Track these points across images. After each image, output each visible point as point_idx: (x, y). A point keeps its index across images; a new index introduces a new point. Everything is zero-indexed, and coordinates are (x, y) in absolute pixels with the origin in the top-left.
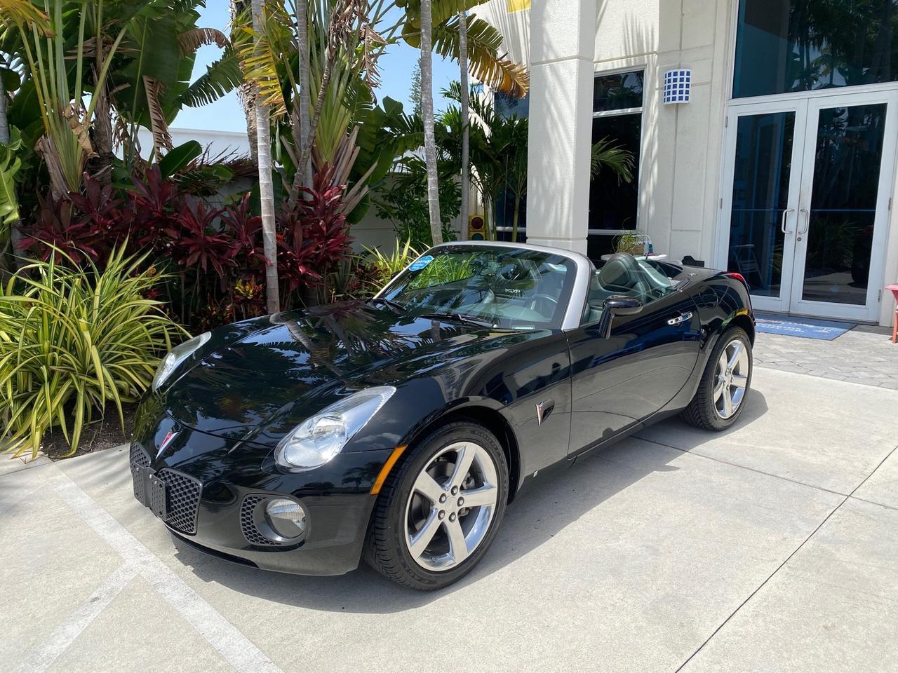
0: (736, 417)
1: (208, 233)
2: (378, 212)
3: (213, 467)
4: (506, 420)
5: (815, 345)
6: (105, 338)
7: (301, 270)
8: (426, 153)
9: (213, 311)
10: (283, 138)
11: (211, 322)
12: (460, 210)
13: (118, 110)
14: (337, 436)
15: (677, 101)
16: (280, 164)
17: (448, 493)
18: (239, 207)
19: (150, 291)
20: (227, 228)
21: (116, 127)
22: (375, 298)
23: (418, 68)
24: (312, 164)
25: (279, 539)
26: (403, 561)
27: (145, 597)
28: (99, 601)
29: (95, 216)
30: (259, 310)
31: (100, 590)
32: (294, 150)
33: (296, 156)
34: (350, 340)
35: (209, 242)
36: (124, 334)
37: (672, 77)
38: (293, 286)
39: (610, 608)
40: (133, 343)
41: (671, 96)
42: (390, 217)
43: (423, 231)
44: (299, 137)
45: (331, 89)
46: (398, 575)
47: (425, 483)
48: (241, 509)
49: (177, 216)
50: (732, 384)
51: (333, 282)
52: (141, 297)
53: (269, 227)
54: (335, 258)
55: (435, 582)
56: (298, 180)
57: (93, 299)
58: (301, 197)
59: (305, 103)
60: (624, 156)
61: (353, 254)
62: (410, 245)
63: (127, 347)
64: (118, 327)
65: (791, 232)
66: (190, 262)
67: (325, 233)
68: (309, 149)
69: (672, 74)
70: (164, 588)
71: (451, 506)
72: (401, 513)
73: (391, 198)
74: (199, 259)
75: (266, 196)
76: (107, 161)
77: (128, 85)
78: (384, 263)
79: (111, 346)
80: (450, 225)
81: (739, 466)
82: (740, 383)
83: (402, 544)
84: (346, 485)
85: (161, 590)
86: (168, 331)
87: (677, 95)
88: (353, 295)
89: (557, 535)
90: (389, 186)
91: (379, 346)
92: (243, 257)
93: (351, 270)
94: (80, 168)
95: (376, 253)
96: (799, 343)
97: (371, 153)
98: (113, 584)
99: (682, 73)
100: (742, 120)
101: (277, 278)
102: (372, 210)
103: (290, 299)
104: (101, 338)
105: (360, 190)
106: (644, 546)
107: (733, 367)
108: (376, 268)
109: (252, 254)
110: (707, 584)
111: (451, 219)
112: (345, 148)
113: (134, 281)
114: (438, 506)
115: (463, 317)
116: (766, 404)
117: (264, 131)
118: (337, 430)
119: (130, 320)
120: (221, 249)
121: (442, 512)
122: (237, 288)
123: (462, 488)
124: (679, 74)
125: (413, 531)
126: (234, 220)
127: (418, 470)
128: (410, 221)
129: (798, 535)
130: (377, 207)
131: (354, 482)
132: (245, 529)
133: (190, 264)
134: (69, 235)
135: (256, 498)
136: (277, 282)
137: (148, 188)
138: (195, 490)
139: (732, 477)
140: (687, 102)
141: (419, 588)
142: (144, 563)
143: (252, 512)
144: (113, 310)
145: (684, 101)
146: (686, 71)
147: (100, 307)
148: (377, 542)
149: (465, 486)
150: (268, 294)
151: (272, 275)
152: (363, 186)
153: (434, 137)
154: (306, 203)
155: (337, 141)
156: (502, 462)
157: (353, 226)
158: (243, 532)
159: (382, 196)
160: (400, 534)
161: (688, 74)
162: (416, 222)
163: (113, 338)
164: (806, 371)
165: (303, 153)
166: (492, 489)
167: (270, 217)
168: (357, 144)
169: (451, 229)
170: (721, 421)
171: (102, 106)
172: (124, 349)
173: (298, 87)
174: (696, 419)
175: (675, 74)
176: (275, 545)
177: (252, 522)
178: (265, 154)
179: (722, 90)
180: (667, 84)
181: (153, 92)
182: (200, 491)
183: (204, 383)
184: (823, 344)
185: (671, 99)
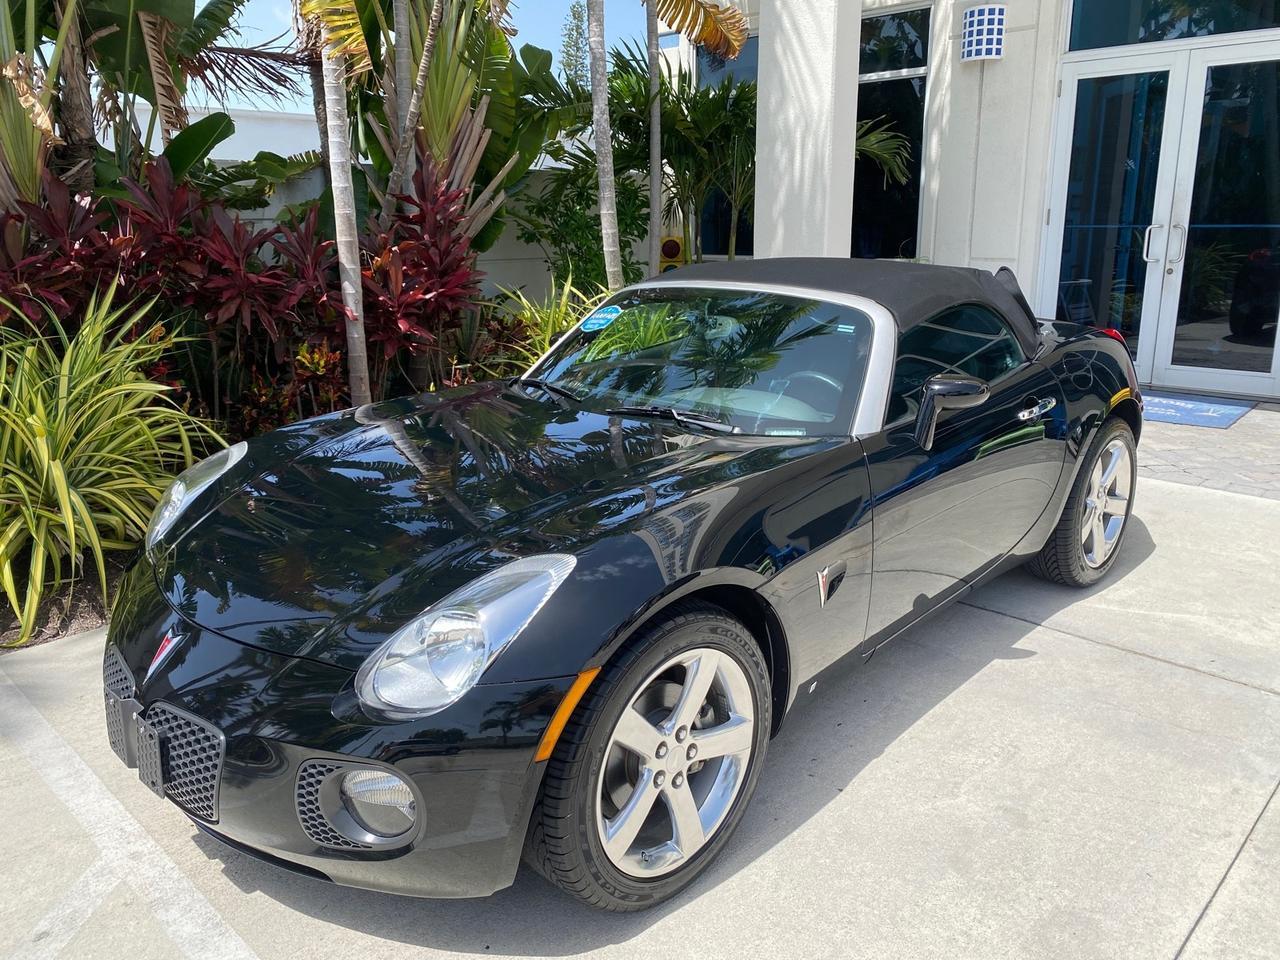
0: (1110, 563)
1: (251, 267)
2: (520, 233)
3: (252, 692)
4: (768, 604)
5: (1203, 437)
6: (80, 445)
7: (402, 326)
8: (597, 138)
9: (261, 396)
10: (370, 116)
11: (259, 414)
12: (648, 228)
13: (101, 70)
14: (469, 649)
15: (983, 56)
16: (367, 158)
17: (671, 740)
18: (302, 226)
19: (156, 364)
20: (284, 258)
21: (100, 98)
22: (524, 377)
23: (571, 19)
24: (417, 157)
25: (370, 838)
26: (594, 870)
27: (131, 930)
28: (49, 939)
29: (65, 242)
30: (335, 393)
31: (51, 915)
32: (388, 135)
33: (390, 144)
34: (485, 450)
35: (253, 283)
36: (113, 438)
37: (976, 18)
38: (390, 352)
39: (962, 940)
40: (130, 454)
41: (974, 48)
42: (539, 241)
43: (591, 261)
44: (395, 114)
45: (444, 38)
46: (586, 894)
47: (631, 729)
48: (297, 786)
49: (200, 242)
50: (1106, 510)
51: (453, 343)
52: (141, 375)
53: (350, 257)
54: (455, 306)
55: (650, 896)
56: (395, 183)
57: (57, 381)
58: (400, 210)
59: (404, 60)
60: (894, 143)
61: (483, 299)
62: (572, 285)
63: (117, 460)
64: (104, 425)
65: (1158, 261)
66: (223, 315)
67: (438, 268)
68: (412, 134)
69: (976, 13)
70: (167, 911)
71: (676, 762)
72: (590, 788)
73: (541, 212)
74: (238, 311)
75: (343, 209)
76: (85, 152)
77: (115, 28)
78: (532, 313)
79: (91, 458)
80: (631, 253)
81: (1130, 651)
82: (1117, 508)
83: (592, 844)
84: (485, 734)
85: (161, 915)
86: (187, 430)
87: (984, 47)
88: (485, 365)
89: (848, 789)
90: (537, 192)
91: (529, 460)
92: (308, 305)
93: (481, 325)
94: (39, 164)
95: (519, 297)
96: (1176, 434)
97: (506, 140)
98: (76, 903)
99: (992, 12)
100: (1083, 85)
101: (363, 339)
102: (510, 229)
103: (386, 372)
104: (73, 445)
105: (493, 198)
106: (999, 808)
107: (1108, 484)
108: (520, 322)
109: (324, 301)
110: (1123, 887)
111: (632, 243)
112: (469, 130)
113: (126, 349)
114: (653, 765)
115: (679, 414)
116: (1150, 538)
117: (338, 102)
118: (470, 638)
119: (122, 415)
120: (272, 295)
121: (660, 773)
122: (299, 357)
123: (694, 727)
124: (987, 12)
125: (611, 812)
126: (295, 247)
127: (619, 708)
128: (570, 247)
129: (1257, 783)
130: (519, 225)
131: (500, 728)
132: (305, 820)
133: (224, 319)
134: (22, 274)
135: (325, 766)
136: (364, 346)
137: (151, 195)
138: (213, 747)
139: (1122, 673)
140: (998, 57)
141: (623, 910)
142: (135, 856)
143: (317, 791)
144: (93, 396)
145: (993, 56)
146: (997, 7)
147: (70, 393)
148: (547, 839)
149: (698, 724)
150: (351, 365)
151: (357, 335)
152: (496, 192)
153: (607, 112)
154: (407, 220)
155: (455, 121)
156: (762, 677)
157: (481, 256)
158: (303, 824)
159: (527, 208)
160: (589, 824)
161: (1001, 12)
162: (579, 248)
163: (93, 446)
164: (1200, 481)
165: (401, 139)
166: (744, 725)
167: (350, 242)
168: (487, 124)
169: (634, 259)
170: (1091, 572)
171: (73, 61)
172: (113, 462)
173: (392, 35)
174: (1050, 570)
175: (981, 12)
176: (363, 849)
177: (318, 808)
178: (339, 140)
179: (1054, 38)
180: (968, 29)
181: (156, 41)
182: (222, 750)
183: (243, 527)
184: (1215, 434)
185: (974, 53)
